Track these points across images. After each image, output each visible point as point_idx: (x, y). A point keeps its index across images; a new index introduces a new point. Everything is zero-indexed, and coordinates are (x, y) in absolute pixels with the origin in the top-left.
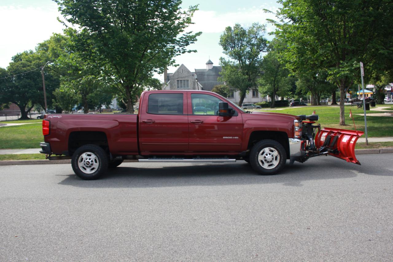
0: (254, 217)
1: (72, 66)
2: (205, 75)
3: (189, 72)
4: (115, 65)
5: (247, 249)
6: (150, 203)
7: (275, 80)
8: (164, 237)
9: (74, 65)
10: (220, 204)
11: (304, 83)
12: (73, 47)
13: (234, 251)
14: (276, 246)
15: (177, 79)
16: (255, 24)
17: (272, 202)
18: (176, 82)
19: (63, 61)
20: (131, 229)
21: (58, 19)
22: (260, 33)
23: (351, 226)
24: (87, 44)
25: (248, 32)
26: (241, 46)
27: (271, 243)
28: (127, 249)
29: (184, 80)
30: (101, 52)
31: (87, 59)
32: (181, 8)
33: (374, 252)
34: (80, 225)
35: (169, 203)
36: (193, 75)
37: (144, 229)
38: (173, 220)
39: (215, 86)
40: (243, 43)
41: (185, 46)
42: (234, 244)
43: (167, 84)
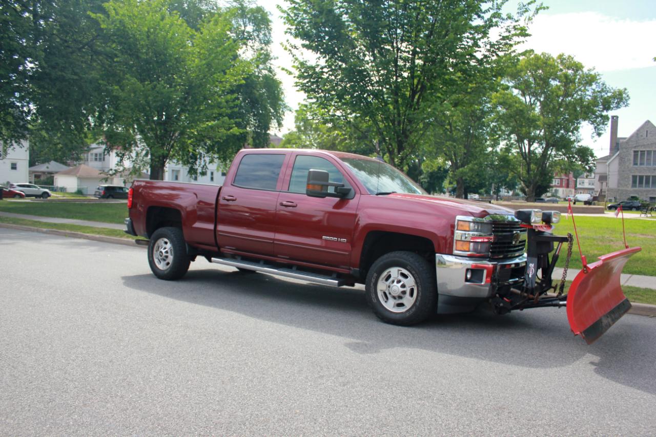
15: (635, 148)
18: (632, 154)
29: (648, 151)
43: (614, 157)
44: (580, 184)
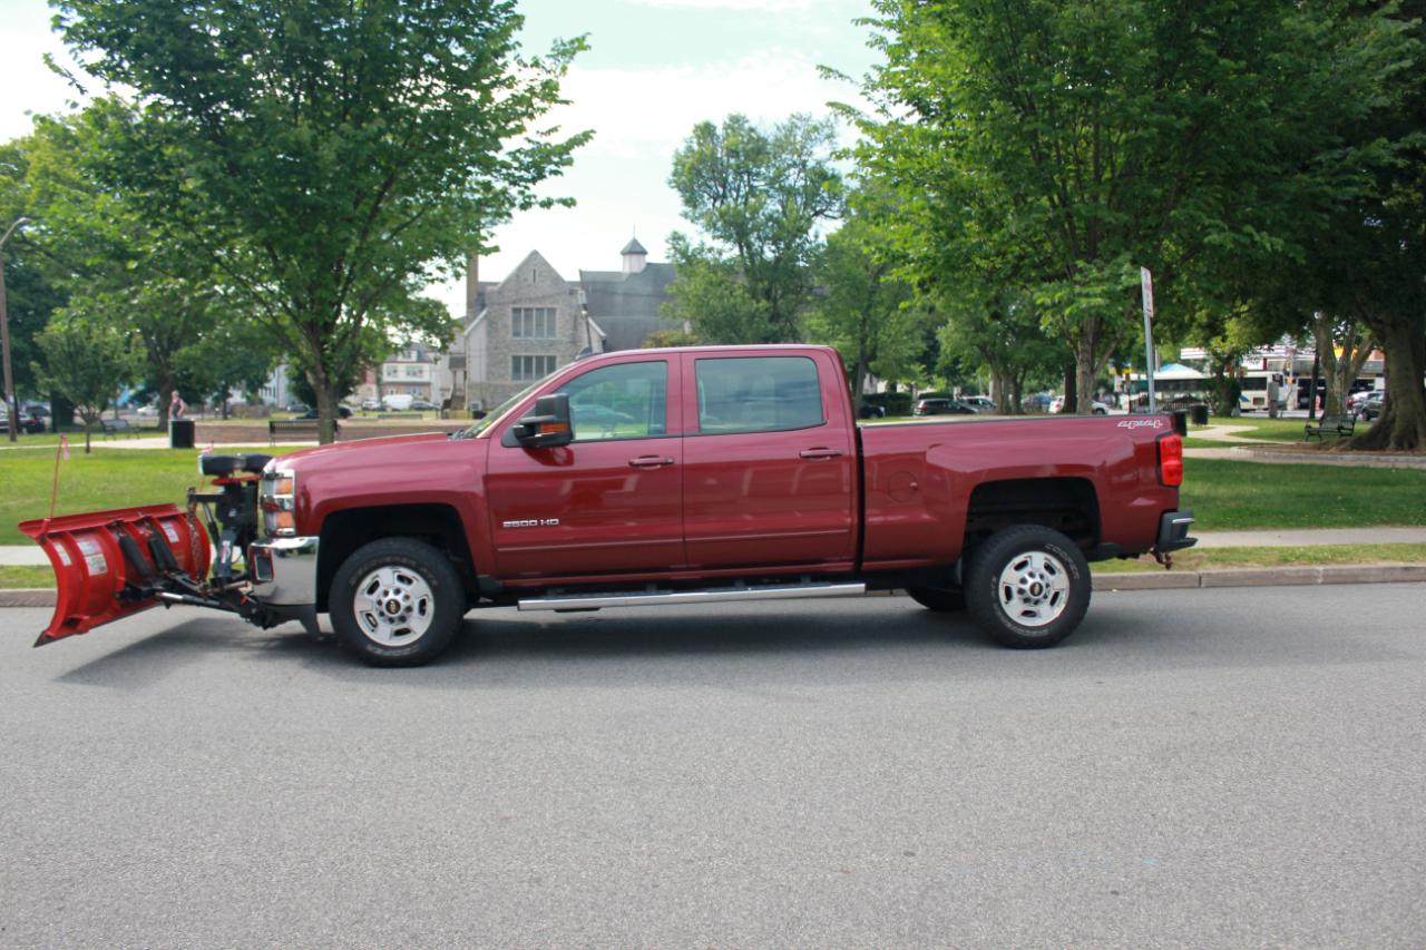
0: (721, 812)
1: (103, 239)
2: (614, 293)
3: (557, 279)
4: (267, 243)
5: (676, 928)
6: (351, 755)
7: (864, 321)
8: (379, 882)
9: (109, 236)
10: (608, 761)
11: (967, 333)
12: (108, 168)
13: (631, 935)
14: (785, 915)
15: (514, 302)
16: (800, 118)
17: (795, 760)
18: (510, 314)
19: (70, 220)
20: (260, 855)
21: (48, 59)
22: (815, 150)
23: (1060, 845)
24: (162, 161)
25: (774, 145)
26: (747, 194)
27: (766, 907)
28: (235, 929)
29: (538, 309)
30: (217, 191)
31: (161, 216)
32: (520, 45)
33: (1122, 934)
34: (69, 840)
35: (419, 756)
36: (572, 293)
37: (313, 853)
38: (423, 819)
39: (652, 335)
40: (756, 184)
41: (530, 185)
42: (634, 911)
43: (476, 322)
44: (389, 374)
